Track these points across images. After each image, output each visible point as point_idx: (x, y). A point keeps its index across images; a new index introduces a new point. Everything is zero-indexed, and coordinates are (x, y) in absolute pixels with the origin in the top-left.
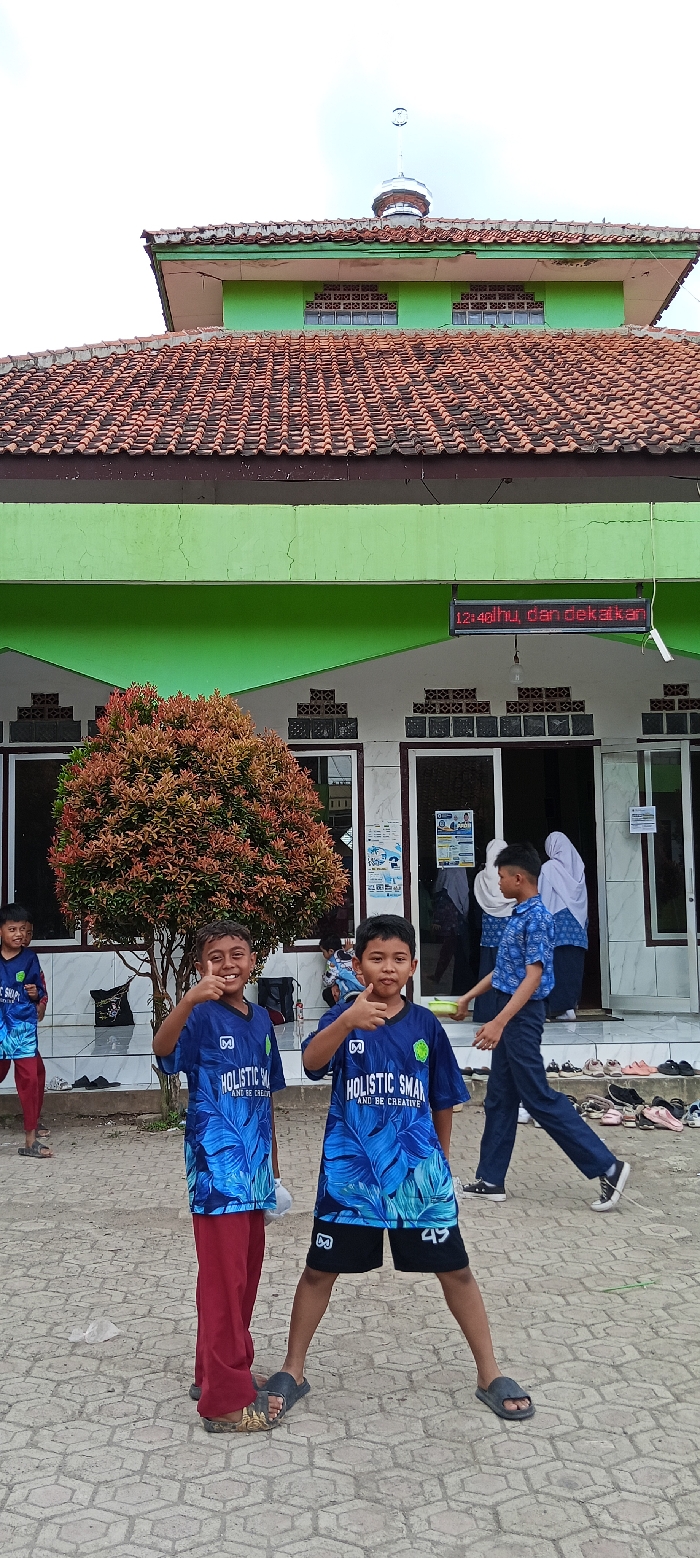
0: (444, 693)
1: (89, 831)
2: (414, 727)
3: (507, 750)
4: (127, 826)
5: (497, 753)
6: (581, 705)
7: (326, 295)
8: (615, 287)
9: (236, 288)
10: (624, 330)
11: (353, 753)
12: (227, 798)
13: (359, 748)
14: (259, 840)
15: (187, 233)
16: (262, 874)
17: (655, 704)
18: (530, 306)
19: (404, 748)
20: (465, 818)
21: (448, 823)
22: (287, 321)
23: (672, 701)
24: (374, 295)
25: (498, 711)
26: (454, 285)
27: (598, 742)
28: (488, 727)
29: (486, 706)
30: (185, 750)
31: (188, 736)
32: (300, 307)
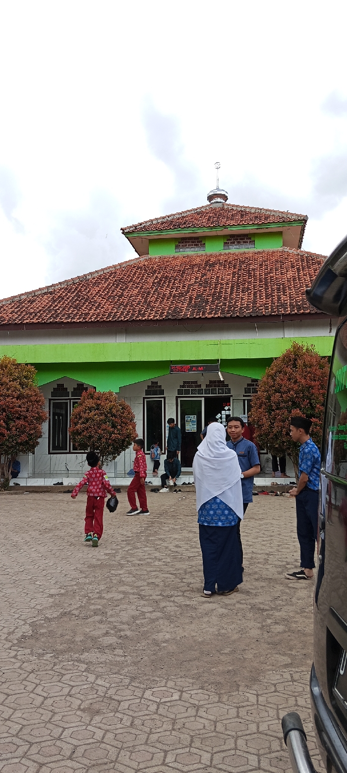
0: (188, 382)
1: (76, 424)
2: (179, 392)
3: (206, 398)
4: (83, 423)
5: (203, 399)
6: (227, 385)
7: (182, 242)
8: (280, 234)
9: (153, 241)
10: (281, 249)
11: (163, 399)
12: (106, 416)
13: (164, 398)
14: (114, 426)
15: (136, 227)
16: (114, 434)
17: (248, 385)
18: (250, 242)
19: (177, 398)
20: (194, 418)
21: (189, 419)
22: (168, 252)
23: (254, 384)
24: (197, 241)
25: (203, 387)
26: (224, 236)
27: (232, 396)
28: (200, 392)
29: (200, 386)
30: (98, 405)
31: (99, 402)
32: (174, 247)
